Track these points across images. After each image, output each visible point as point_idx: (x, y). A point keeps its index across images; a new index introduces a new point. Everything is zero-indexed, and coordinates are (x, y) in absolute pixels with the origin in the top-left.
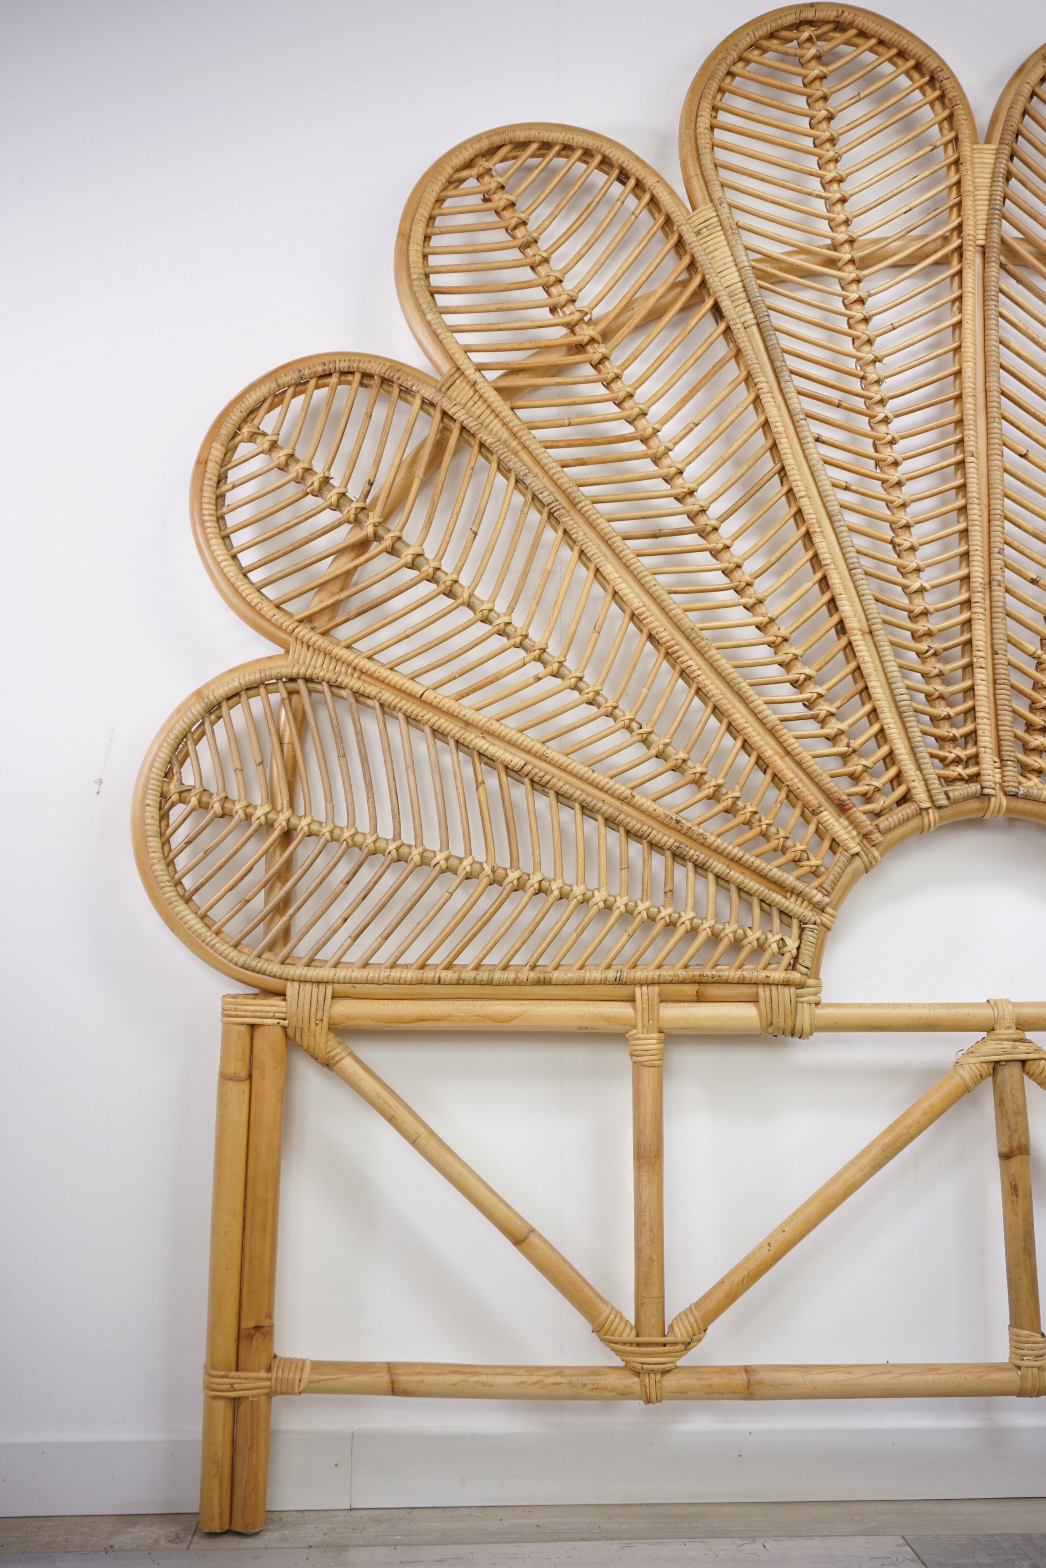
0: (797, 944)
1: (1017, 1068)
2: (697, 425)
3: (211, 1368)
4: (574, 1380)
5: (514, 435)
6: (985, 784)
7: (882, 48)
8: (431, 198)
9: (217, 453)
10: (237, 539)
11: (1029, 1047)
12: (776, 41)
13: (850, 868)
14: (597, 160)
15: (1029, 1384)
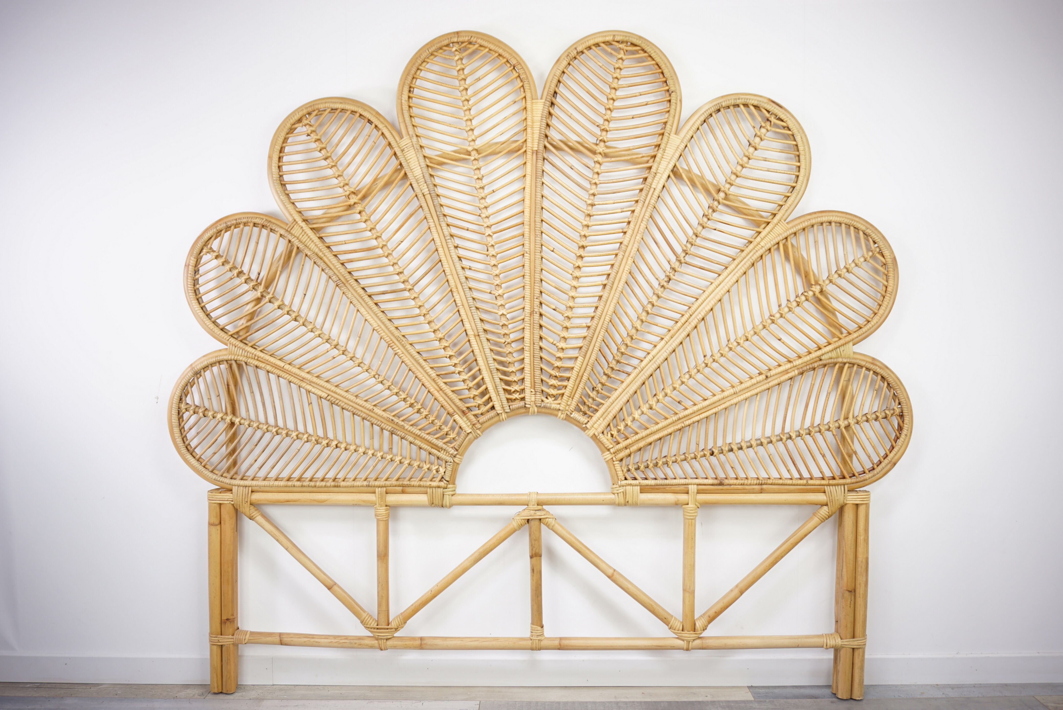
0: (444, 470)
1: (537, 522)
2: (402, 242)
3: (211, 633)
4: (352, 641)
5: (321, 250)
6: (526, 402)
7: (491, 52)
8: (281, 140)
9: (193, 262)
10: (205, 298)
11: (543, 513)
12: (441, 51)
13: (467, 439)
14: (358, 115)
15: (534, 646)
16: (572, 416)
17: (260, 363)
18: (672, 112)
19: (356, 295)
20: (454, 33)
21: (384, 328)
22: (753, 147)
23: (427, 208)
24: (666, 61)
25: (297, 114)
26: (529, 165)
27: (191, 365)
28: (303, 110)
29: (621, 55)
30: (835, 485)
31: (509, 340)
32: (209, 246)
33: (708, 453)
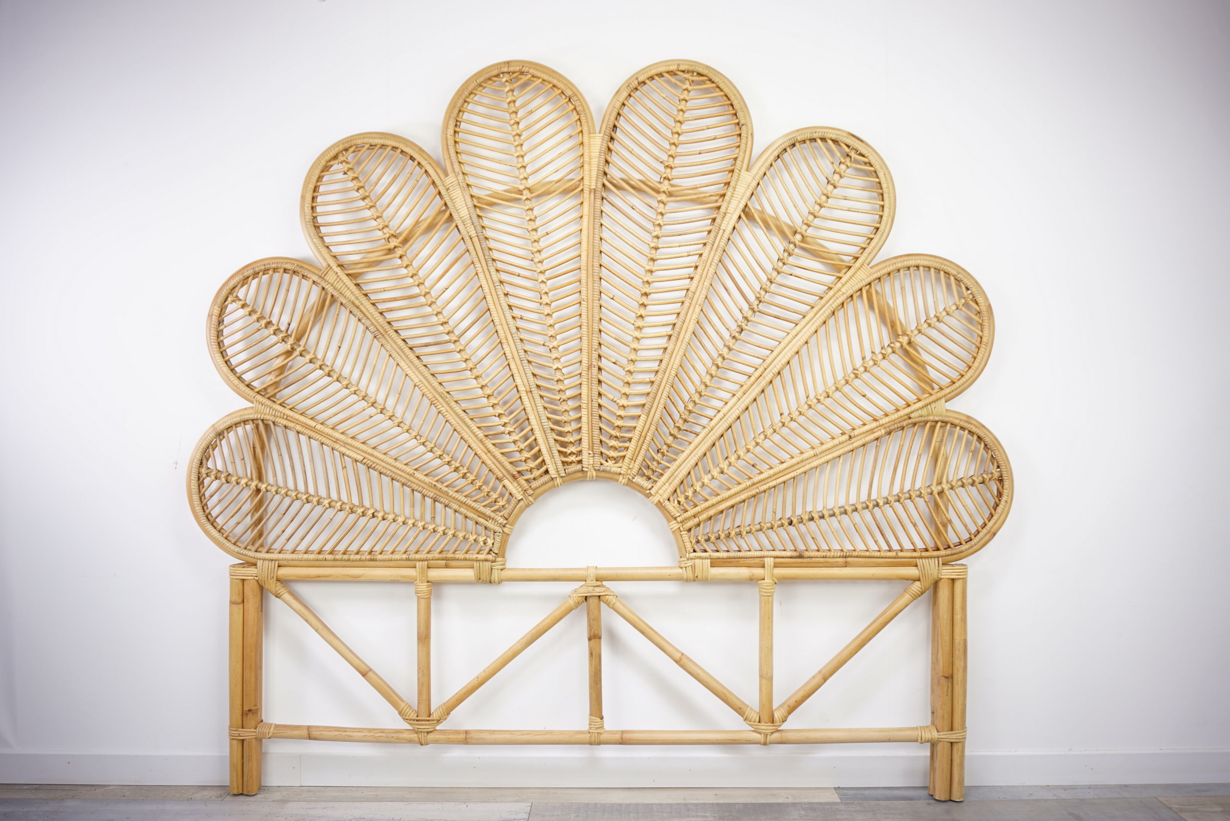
0: (492, 542)
1: (596, 600)
2: (447, 289)
3: (231, 726)
4: (389, 735)
5: (357, 298)
6: (584, 466)
7: (545, 83)
8: (314, 179)
9: (216, 311)
10: (230, 352)
11: (602, 589)
12: (490, 82)
13: (518, 506)
14: (399, 151)
15: (593, 740)
16: (634, 480)
17: (289, 422)
18: (743, 146)
19: (395, 347)
20: (504, 63)
21: (426, 384)
22: (832, 184)
23: (474, 251)
24: (736, 92)
25: (333, 151)
26: (586, 205)
27: (214, 425)
28: (339, 146)
29: (687, 85)
30: (928, 558)
31: (564, 397)
32: (235, 294)
33: (786, 523)
